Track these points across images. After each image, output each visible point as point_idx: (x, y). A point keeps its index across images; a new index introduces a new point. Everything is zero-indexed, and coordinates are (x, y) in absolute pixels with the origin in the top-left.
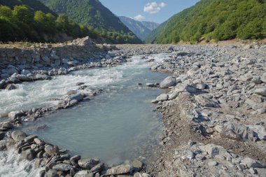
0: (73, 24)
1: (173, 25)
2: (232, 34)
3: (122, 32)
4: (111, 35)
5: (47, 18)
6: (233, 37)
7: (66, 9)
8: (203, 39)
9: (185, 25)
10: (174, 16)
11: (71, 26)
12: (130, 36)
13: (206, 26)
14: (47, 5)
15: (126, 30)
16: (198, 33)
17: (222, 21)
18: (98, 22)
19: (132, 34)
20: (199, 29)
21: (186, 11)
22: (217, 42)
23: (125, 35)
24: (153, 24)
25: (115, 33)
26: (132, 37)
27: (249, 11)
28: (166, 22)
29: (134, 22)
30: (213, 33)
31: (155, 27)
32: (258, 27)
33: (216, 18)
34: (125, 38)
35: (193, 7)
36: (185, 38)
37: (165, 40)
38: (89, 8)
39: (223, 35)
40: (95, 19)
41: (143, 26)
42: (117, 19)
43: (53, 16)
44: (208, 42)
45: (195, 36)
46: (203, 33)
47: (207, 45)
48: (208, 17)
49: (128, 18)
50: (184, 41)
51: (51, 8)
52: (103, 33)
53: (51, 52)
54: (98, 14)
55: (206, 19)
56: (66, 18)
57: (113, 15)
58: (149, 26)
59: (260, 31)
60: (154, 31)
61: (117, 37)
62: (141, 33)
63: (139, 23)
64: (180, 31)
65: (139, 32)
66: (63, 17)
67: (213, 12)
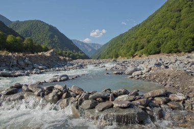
0: (36, 45)
1: (113, 45)
2: (158, 51)
3: (74, 51)
4: (66, 53)
5: (17, 40)
6: (158, 53)
7: (31, 34)
8: (137, 55)
9: (122, 46)
10: (113, 39)
11: (35, 46)
12: (80, 54)
13: (137, 45)
14: (17, 31)
15: (77, 49)
16: (132, 50)
17: (149, 42)
18: (55, 44)
19: (82, 53)
20: (133, 47)
21: (121, 36)
22: (147, 56)
23: (76, 54)
24: (98, 45)
25: (68, 52)
26: (82, 55)
27: (166, 35)
28: (107, 43)
29: (83, 43)
30: (143, 50)
31: (99, 47)
32: (175, 44)
33: (144, 39)
34: (77, 55)
35: (126, 32)
36: (123, 54)
37: (107, 56)
38: (49, 34)
39: (151, 51)
40: (53, 42)
41: (90, 47)
42: (71, 41)
43: (21, 39)
44: (140, 56)
45: (130, 53)
46: (136, 51)
47: (140, 58)
48: (138, 39)
49: (78, 41)
50: (122, 56)
51: (20, 33)
52: (60, 52)
53: (25, 59)
54: (56, 38)
55: (137, 40)
56: (31, 40)
57: (68, 38)
58: (95, 47)
59: (177, 47)
60: (99, 50)
61: (71, 55)
62: (89, 51)
63: (87, 44)
64: (119, 50)
65: (87, 51)
66: (29, 40)
67: (142, 35)
